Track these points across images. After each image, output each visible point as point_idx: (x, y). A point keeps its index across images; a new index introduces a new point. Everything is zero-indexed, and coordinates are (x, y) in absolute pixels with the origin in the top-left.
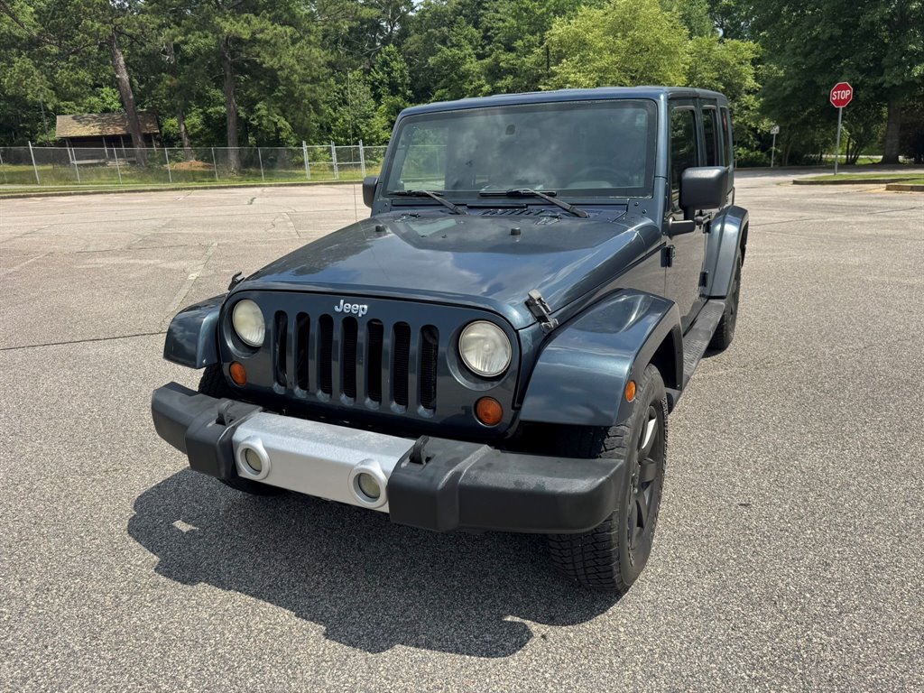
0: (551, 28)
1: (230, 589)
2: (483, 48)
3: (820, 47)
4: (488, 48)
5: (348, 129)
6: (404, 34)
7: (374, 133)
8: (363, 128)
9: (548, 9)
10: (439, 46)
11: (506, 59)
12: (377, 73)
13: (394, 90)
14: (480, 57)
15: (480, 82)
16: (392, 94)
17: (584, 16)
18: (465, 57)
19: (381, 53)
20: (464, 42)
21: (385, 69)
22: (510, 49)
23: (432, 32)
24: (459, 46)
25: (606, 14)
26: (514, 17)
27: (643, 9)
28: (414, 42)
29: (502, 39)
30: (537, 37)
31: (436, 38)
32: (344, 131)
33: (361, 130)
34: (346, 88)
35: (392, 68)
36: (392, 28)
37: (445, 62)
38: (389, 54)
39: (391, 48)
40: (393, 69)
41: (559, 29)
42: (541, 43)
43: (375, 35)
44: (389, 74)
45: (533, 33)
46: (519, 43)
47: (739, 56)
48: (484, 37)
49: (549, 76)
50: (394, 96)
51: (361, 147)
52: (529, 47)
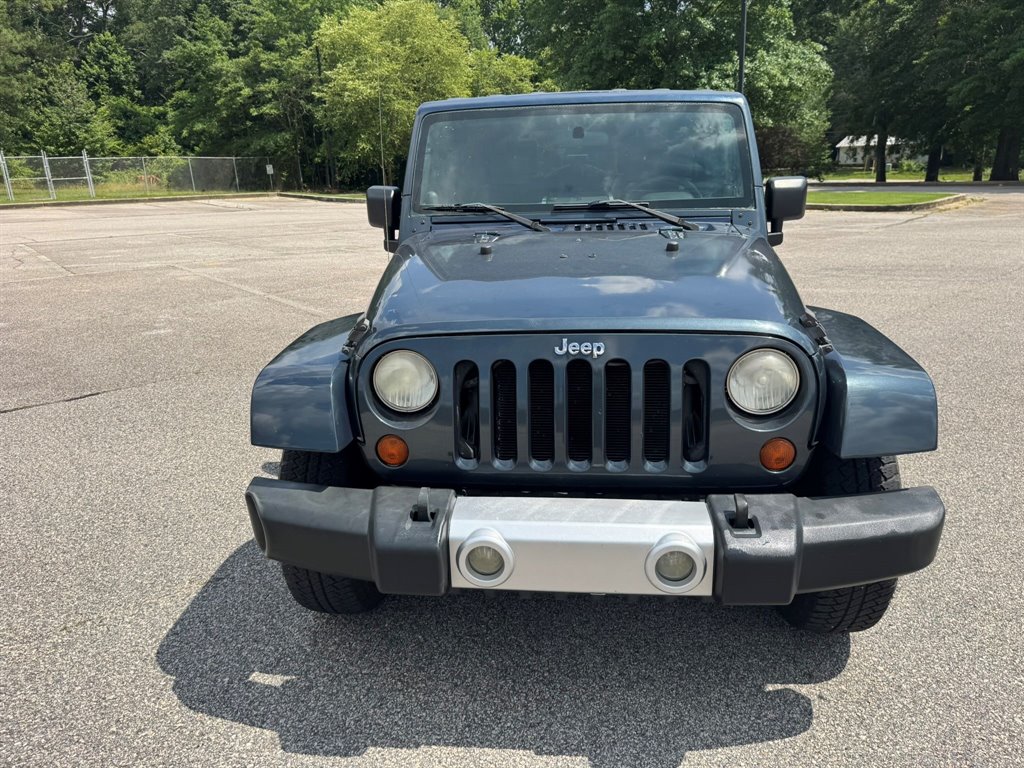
0: (319, 27)
1: (417, 745)
2: (236, 44)
3: (604, 68)
4: (241, 45)
5: (58, 135)
6: (122, 21)
7: (96, 142)
8: (81, 134)
9: (312, 5)
10: (178, 37)
11: (266, 60)
12: (91, 66)
13: (117, 87)
14: (233, 55)
15: (239, 85)
16: (114, 94)
17: (355, 17)
18: (214, 53)
19: (94, 41)
20: (211, 36)
21: (102, 61)
22: (270, 48)
23: (162, 21)
24: (206, 41)
25: (380, 17)
26: (271, 11)
27: (420, 15)
28: (138, 30)
29: (260, 36)
30: (302, 37)
31: (170, 29)
32: (54, 138)
33: (77, 137)
34: (50, 83)
35: (112, 61)
36: (105, 12)
37: (189, 58)
38: (105, 43)
39: (107, 36)
40: (113, 64)
41: (328, 29)
42: (309, 44)
43: (80, 19)
44: (108, 68)
45: (297, 32)
46: (282, 42)
47: (519, 73)
48: (236, 32)
49: (322, 82)
50: (117, 96)
51: (85, 158)
52: (294, 46)
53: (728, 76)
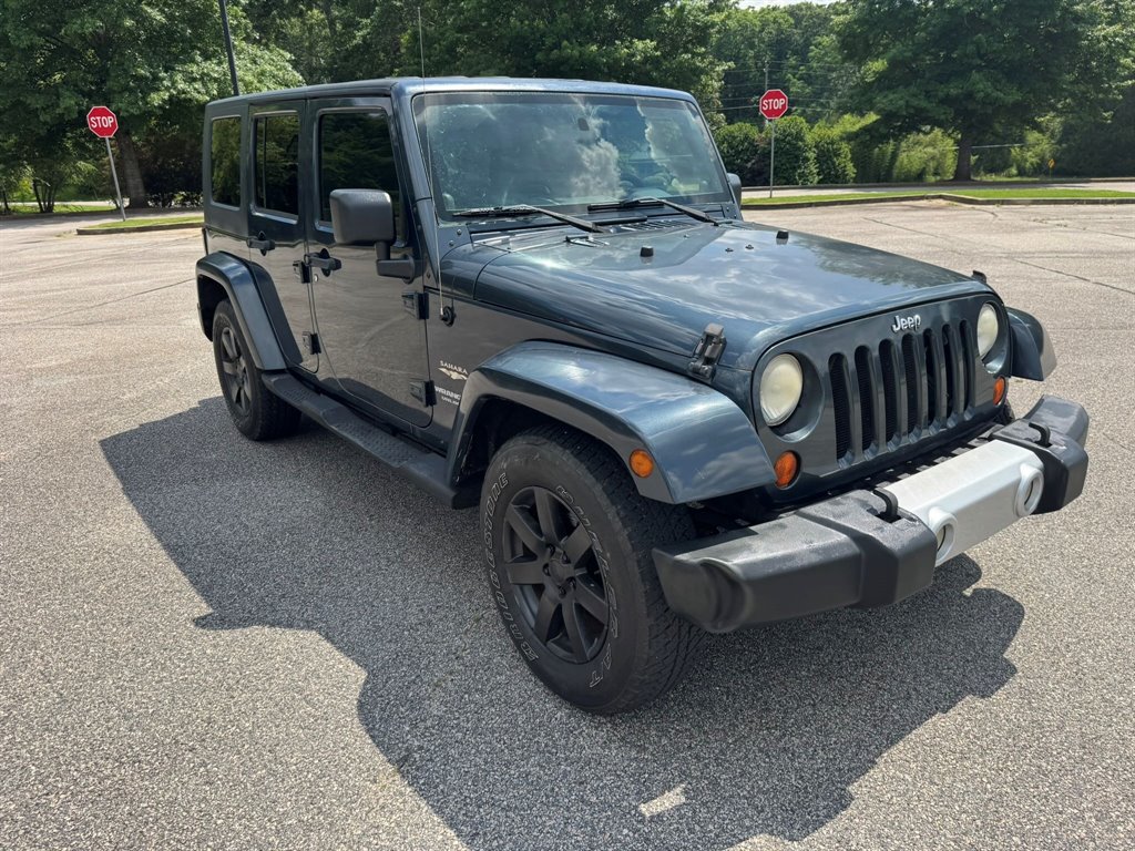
53: (194, 80)
